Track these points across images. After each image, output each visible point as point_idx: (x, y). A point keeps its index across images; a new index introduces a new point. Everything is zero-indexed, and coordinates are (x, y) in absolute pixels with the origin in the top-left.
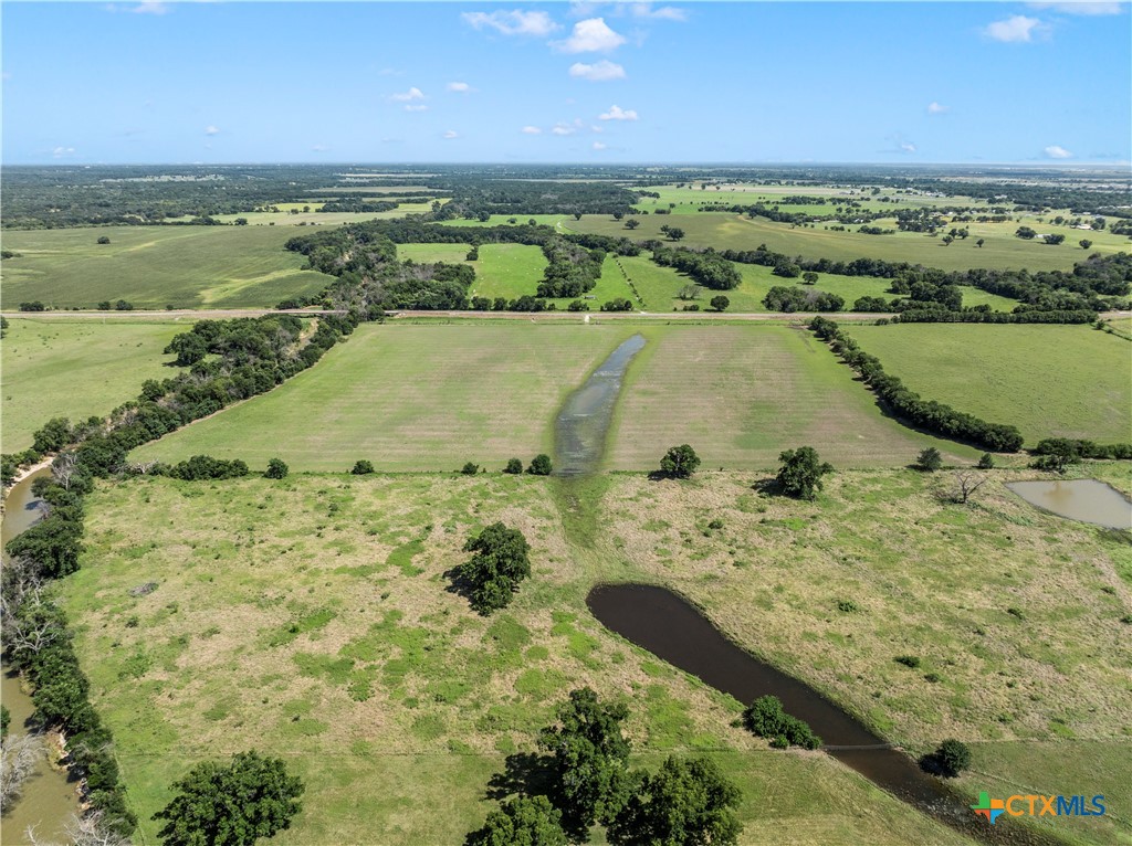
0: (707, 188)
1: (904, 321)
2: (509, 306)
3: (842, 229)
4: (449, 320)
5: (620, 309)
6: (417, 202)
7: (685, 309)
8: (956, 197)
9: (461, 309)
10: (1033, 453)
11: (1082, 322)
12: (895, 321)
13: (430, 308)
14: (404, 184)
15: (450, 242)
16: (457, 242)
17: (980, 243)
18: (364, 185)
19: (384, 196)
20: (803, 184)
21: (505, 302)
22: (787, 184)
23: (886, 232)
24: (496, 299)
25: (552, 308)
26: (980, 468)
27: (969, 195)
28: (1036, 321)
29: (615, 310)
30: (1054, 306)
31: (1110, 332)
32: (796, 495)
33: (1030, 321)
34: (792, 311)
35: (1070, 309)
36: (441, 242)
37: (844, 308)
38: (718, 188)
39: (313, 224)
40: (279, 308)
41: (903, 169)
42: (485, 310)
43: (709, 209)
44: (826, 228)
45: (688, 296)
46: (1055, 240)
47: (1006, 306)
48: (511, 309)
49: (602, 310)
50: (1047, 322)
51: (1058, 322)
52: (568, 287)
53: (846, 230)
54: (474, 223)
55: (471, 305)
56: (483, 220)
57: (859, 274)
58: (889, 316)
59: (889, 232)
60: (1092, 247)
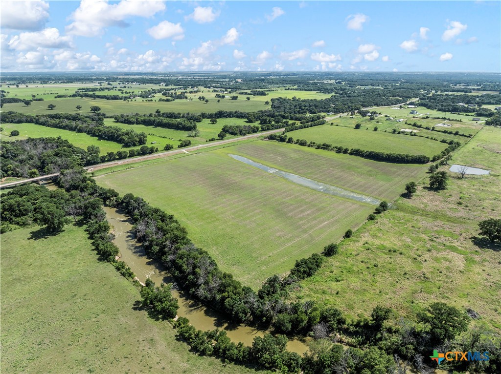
7: (210, 141)
10: (432, 161)
11: (324, 123)
12: (286, 131)
21: (134, 151)
25: (157, 150)
27: (151, 83)
31: (337, 125)
33: (314, 126)
34: (245, 135)
37: (259, 130)
42: (125, 157)
43: (60, 97)
45: (193, 135)
46: (235, 98)
51: (319, 124)
53: (154, 101)
55: (118, 157)
59: (173, 100)
60: (250, 99)
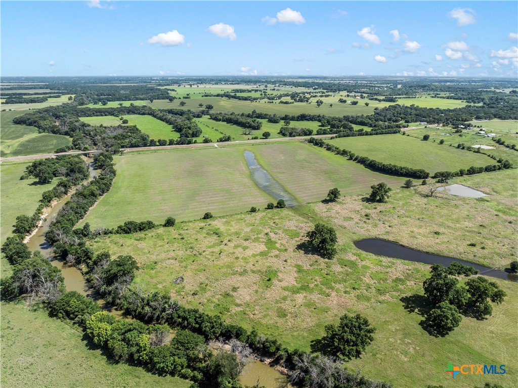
0: (193, 86)
1: (339, 137)
2: (175, 143)
3: (272, 102)
4: (155, 151)
5: (226, 140)
6: (55, 97)
7: (252, 139)
8: (299, 87)
9: (153, 146)
10: (433, 178)
11: (397, 133)
12: (336, 137)
13: (138, 146)
14: (35, 88)
15: (102, 115)
16: (106, 115)
17: (331, 105)
18: (15, 89)
19: (32, 94)
20: (232, 84)
21: (174, 141)
22: (225, 84)
23: (291, 103)
24: (169, 140)
25: (195, 142)
26: (422, 185)
27: (304, 87)
28: (382, 133)
29: (223, 141)
30: (384, 127)
31: (408, 135)
32: (380, 201)
33: (380, 134)
34: (294, 136)
35: (389, 128)
36: (97, 116)
37: (313, 134)
38: (198, 86)
39: (10, 110)
40: (57, 152)
41: (266, 76)
42: (165, 145)
43: (206, 96)
44: (265, 102)
45: (247, 133)
46: (355, 103)
47: (367, 129)
48: (176, 144)
49: (218, 141)
50: (386, 134)
51: (389, 133)
52: (195, 133)
53: (274, 103)
54: (99, 106)
55: (158, 144)
56: (104, 105)
57: (302, 120)
58: (334, 135)
59: (293, 103)
60: (369, 105)
